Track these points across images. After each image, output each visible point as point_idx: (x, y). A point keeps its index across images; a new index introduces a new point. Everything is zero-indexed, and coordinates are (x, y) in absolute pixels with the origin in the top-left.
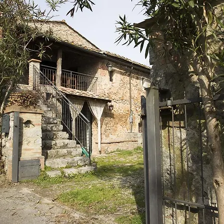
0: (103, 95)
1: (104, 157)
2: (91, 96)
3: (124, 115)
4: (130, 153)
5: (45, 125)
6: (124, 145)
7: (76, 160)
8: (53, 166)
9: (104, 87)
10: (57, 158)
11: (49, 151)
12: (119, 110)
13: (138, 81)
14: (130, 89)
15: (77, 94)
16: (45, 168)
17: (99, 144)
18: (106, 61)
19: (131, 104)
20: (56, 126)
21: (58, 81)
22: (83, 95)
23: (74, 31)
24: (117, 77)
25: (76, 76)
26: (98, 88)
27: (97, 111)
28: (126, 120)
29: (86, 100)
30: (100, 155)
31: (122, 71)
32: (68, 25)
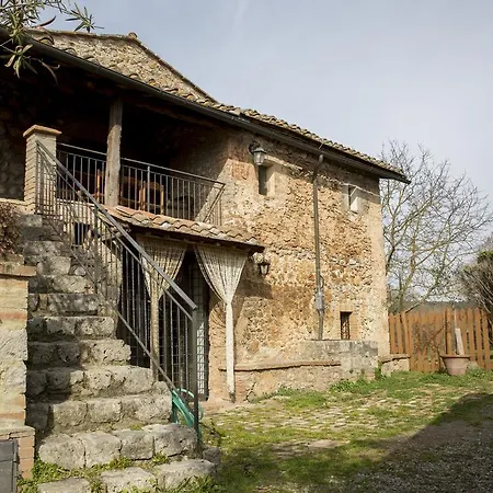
0: (240, 232)
1: (245, 414)
2: (204, 234)
3: (299, 289)
4: (320, 401)
5: (56, 318)
6: (300, 376)
7: (147, 438)
8: (65, 462)
9: (241, 209)
10: (85, 429)
11: (56, 408)
12: (286, 276)
13: (337, 195)
14: (316, 217)
15: (165, 226)
16: (37, 471)
17: (230, 372)
18: (248, 138)
19: (317, 259)
20: (91, 321)
21: (111, 188)
22: (183, 230)
23: (162, 63)
24: (278, 182)
25: (164, 178)
26: (225, 212)
27: (225, 278)
28: (306, 304)
29: (190, 246)
30: (233, 407)
31: (292, 166)
32: (144, 49)
